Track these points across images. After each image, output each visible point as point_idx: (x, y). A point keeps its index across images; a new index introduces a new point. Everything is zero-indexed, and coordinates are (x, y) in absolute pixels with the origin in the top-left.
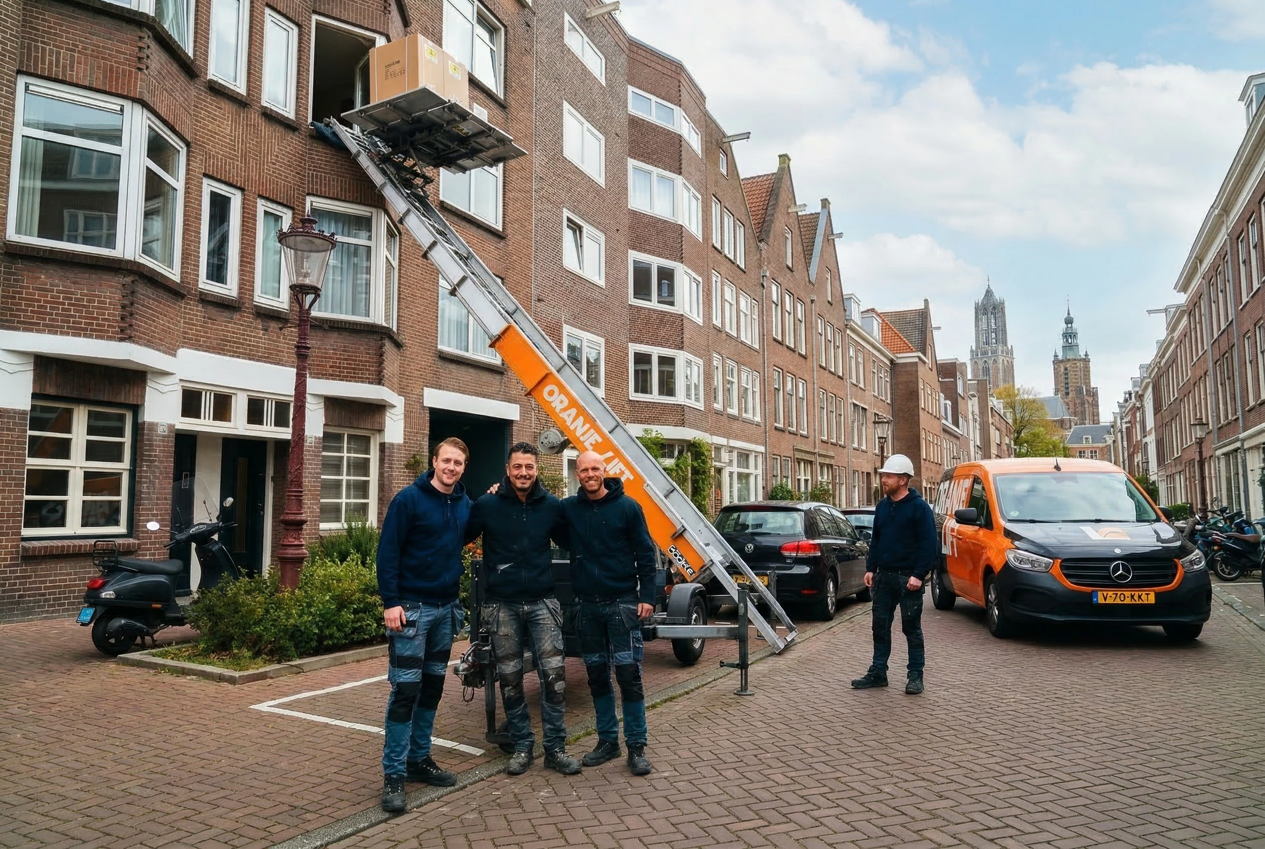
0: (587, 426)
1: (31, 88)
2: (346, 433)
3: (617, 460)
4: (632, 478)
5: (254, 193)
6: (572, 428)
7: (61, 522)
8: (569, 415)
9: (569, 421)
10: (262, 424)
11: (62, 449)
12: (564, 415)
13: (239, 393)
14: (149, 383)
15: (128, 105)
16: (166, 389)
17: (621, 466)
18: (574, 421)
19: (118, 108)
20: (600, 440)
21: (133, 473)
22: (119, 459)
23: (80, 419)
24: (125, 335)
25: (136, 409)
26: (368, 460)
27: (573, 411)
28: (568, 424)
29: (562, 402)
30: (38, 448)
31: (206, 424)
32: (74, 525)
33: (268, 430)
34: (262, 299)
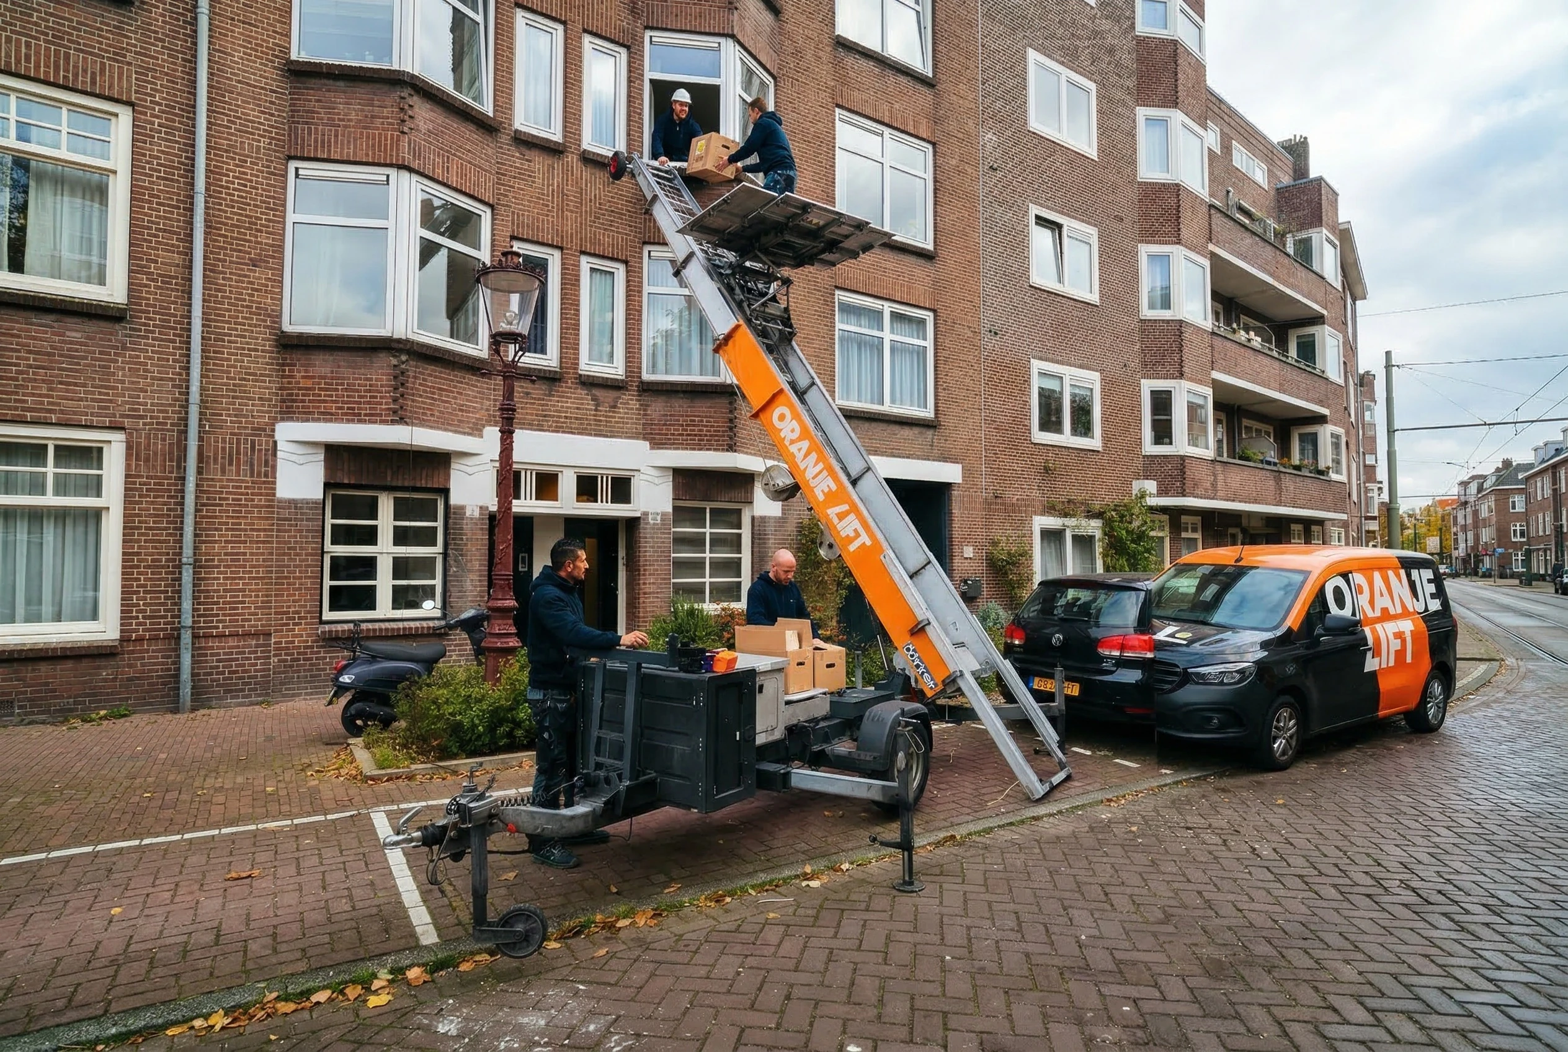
0: (820, 466)
1: (301, 172)
2: (708, 506)
3: (852, 517)
4: (868, 543)
5: (576, 250)
6: (802, 467)
7: (372, 607)
8: (800, 450)
9: (799, 456)
10: (596, 501)
11: (370, 536)
12: (793, 449)
13: (564, 470)
14: (453, 466)
15: (393, 173)
16: (469, 470)
17: (857, 524)
18: (806, 456)
19: (385, 178)
20: (834, 487)
21: (445, 555)
22: (434, 543)
23: (386, 505)
24: (399, 417)
25: (445, 492)
26: (739, 535)
27: (805, 445)
28: (798, 461)
29: (793, 431)
30: (342, 535)
31: (526, 504)
32: (384, 607)
33: (604, 508)
34: (589, 365)
